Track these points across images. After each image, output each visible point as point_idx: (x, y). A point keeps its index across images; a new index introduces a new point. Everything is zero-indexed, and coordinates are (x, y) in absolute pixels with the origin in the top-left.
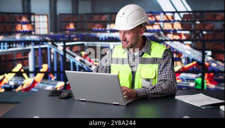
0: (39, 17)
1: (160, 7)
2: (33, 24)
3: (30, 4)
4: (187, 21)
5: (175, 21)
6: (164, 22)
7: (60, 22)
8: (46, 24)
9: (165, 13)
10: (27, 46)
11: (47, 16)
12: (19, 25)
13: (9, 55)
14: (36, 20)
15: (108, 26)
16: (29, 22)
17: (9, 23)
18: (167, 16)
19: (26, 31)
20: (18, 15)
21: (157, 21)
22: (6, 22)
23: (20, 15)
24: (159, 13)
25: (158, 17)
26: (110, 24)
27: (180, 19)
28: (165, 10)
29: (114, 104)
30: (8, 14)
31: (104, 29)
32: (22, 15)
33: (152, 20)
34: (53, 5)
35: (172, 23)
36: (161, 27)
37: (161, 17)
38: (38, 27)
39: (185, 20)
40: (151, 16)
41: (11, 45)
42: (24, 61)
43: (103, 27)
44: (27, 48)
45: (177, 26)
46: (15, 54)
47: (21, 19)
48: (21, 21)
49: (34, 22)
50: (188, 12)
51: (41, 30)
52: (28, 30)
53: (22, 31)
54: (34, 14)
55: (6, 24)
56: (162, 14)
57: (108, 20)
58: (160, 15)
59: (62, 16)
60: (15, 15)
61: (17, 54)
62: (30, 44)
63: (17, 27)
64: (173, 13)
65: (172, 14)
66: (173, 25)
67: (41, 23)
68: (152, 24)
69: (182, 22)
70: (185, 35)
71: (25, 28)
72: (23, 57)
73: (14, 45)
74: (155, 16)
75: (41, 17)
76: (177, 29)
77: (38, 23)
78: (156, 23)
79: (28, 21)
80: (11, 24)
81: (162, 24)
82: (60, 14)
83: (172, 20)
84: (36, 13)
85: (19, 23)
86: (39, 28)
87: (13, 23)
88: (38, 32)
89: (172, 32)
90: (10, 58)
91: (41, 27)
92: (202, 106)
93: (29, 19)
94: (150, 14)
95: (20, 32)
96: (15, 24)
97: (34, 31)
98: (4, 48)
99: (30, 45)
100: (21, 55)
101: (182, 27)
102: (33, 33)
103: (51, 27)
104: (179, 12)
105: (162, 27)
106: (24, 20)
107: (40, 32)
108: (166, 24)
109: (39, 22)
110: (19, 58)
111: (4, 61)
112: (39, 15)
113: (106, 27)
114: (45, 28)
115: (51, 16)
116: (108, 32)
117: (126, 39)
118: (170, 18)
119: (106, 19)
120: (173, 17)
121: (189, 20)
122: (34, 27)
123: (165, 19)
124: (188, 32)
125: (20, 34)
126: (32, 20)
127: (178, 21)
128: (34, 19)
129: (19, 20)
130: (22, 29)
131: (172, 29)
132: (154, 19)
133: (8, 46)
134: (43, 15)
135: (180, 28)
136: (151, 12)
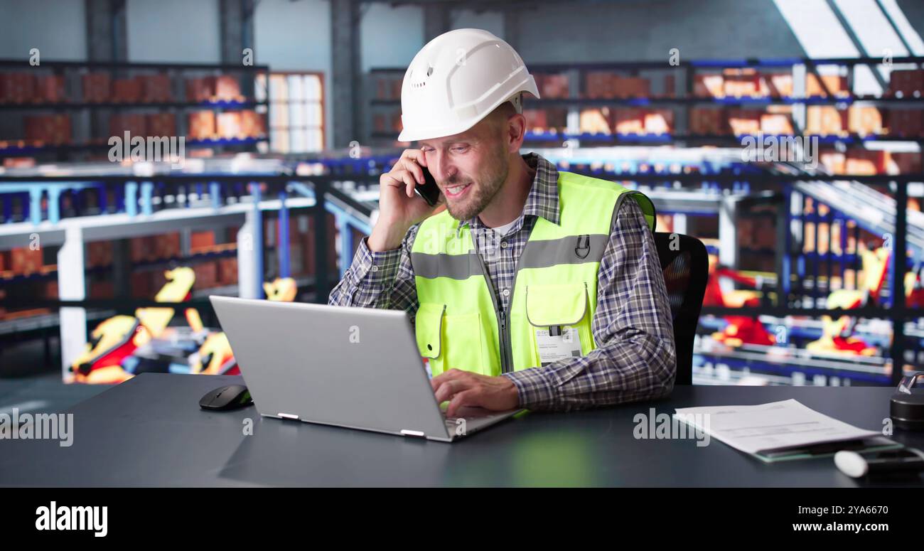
0: (288, 84)
1: (792, 39)
2: (261, 109)
3: (252, 28)
4: (908, 98)
5: (853, 98)
6: (810, 102)
7: (375, 103)
8: (317, 109)
9: (811, 65)
10: (232, 199)
11: (321, 76)
12: (205, 117)
13: (163, 236)
14: (274, 96)
15: (572, 119)
16: (248, 104)
17: (164, 106)
18: (819, 79)
19: (235, 140)
20: (200, 74)
21: (777, 98)
22: (154, 104)
23: (211, 74)
24: (785, 67)
25: (783, 84)
26: (580, 111)
27: (877, 91)
28: (814, 53)
29: (407, 436)
30: (163, 68)
31: (553, 132)
32: (217, 73)
33: (755, 95)
34: (345, 33)
35: (843, 106)
36: (793, 124)
37: (795, 83)
38: (284, 123)
39: (899, 94)
40: (754, 79)
41: (169, 199)
42: (224, 262)
43: (549, 125)
44: (234, 208)
45: (865, 120)
46: (186, 232)
47: (214, 92)
48: (214, 100)
49: (267, 103)
50: (911, 58)
51: (298, 134)
52: (242, 136)
53: (215, 138)
54: (265, 70)
55: (154, 111)
56: (799, 70)
57: (574, 93)
58: (791, 74)
59: (384, 77)
60: (189, 74)
61: (194, 233)
62: (247, 193)
63: (195, 125)
64: (849, 63)
65: (844, 71)
66: (845, 117)
67: (297, 108)
68: (756, 111)
69: (885, 106)
70: (896, 157)
71: (231, 126)
72: (219, 249)
73: (181, 198)
74: (769, 80)
75: (296, 80)
76: (863, 133)
77: (283, 108)
78: (774, 108)
79: (241, 99)
80: (172, 111)
81: (798, 111)
82: (375, 71)
83: (843, 95)
84: (274, 67)
85: (206, 105)
86: (289, 129)
87: (180, 106)
88: (281, 143)
89: (841, 147)
90: (170, 251)
91: (298, 121)
92: (764, 453)
93: (248, 89)
94: (749, 71)
95: (207, 143)
96: (189, 110)
97: (267, 140)
98: (139, 209)
99: (244, 198)
100: (210, 237)
101: (885, 124)
102: (262, 147)
103: (336, 125)
104: (873, 62)
105: (801, 124)
106: (226, 92)
107: (290, 142)
108: (815, 111)
109: (288, 103)
110: (204, 250)
111: (144, 262)
112: (286, 74)
113: (565, 124)
114: (313, 127)
115: (336, 80)
116: (573, 144)
117: (457, 171)
118: (834, 87)
119: (565, 89)
120: (846, 83)
121: (917, 94)
122: (264, 121)
123: (813, 88)
124: (911, 147)
125: (208, 152)
126: (260, 94)
127: (869, 98)
128: (267, 90)
129: (206, 94)
130: (216, 130)
131: (844, 134)
132: (765, 91)
133: (157, 200)
134: (303, 74)
135: (878, 128)
136: (752, 63)
